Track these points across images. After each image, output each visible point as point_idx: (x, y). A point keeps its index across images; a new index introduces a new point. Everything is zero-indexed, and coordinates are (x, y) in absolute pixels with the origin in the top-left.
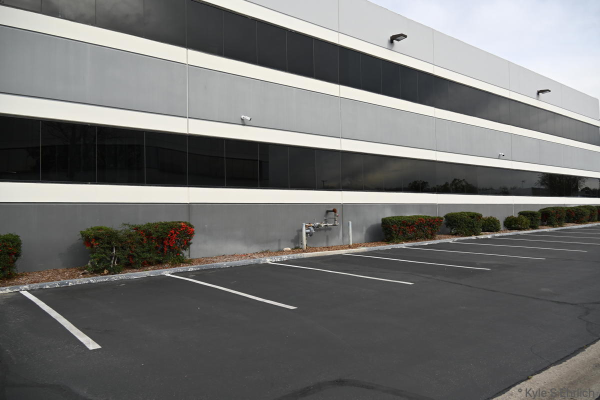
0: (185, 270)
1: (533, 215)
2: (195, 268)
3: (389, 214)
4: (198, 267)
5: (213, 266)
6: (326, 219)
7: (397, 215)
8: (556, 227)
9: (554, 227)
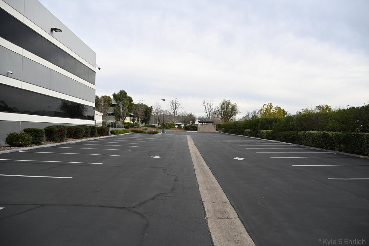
1: (37, 132)
8: (58, 142)
9: (56, 143)
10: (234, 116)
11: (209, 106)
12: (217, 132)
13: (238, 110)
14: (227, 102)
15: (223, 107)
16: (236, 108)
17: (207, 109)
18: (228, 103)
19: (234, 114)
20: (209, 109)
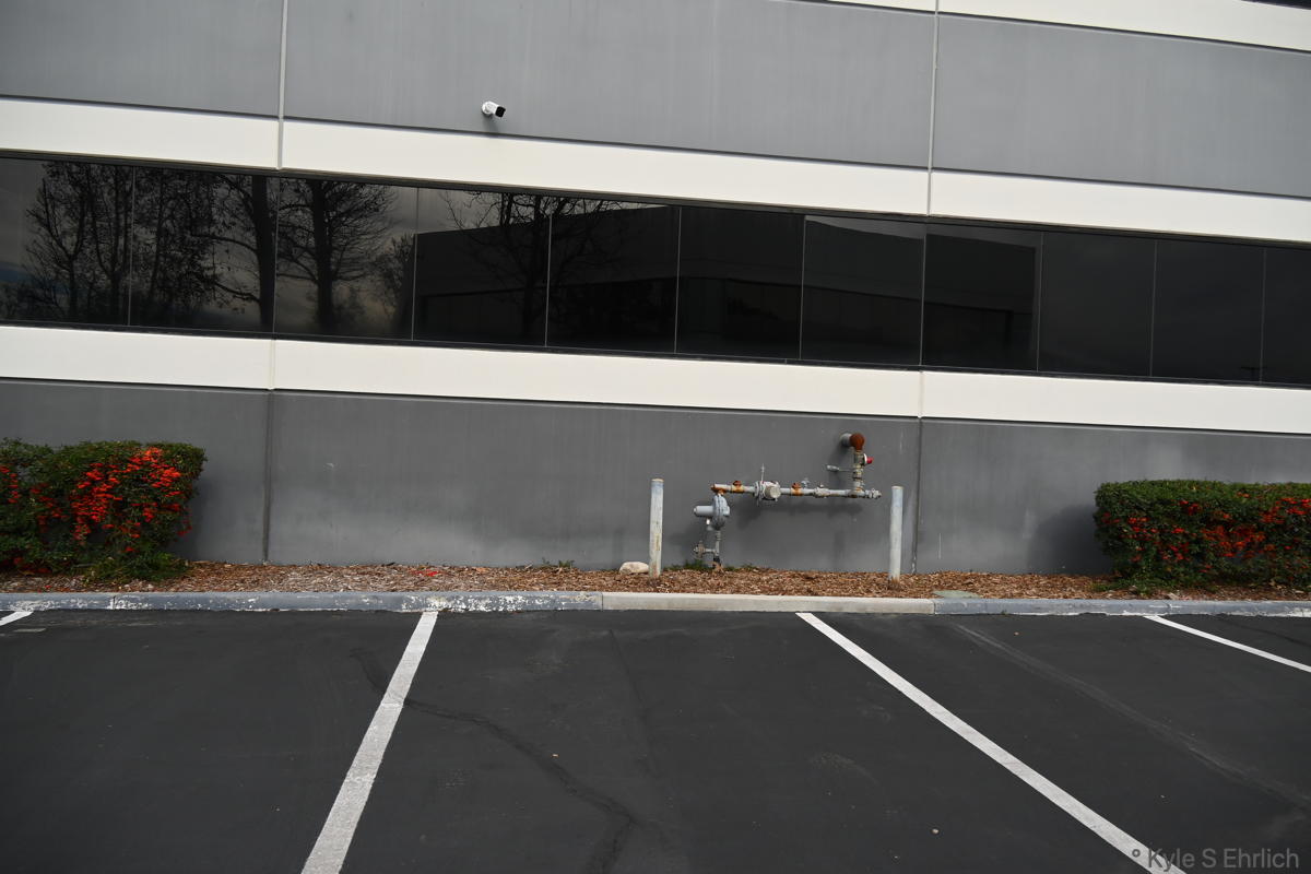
0: (96, 604)
2: (132, 600)
3: (1167, 468)
4: (146, 600)
5: (205, 601)
6: (836, 471)
7: (1211, 479)
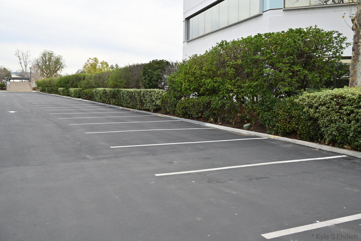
10: (59, 72)
11: (24, 57)
12: (34, 91)
13: (64, 64)
14: (49, 53)
15: (44, 59)
16: (61, 61)
17: (22, 61)
18: (51, 55)
19: (58, 69)
20: (25, 62)
